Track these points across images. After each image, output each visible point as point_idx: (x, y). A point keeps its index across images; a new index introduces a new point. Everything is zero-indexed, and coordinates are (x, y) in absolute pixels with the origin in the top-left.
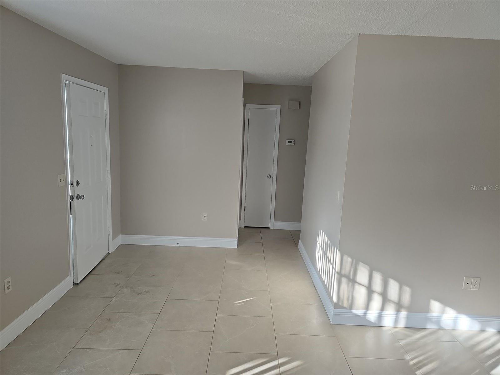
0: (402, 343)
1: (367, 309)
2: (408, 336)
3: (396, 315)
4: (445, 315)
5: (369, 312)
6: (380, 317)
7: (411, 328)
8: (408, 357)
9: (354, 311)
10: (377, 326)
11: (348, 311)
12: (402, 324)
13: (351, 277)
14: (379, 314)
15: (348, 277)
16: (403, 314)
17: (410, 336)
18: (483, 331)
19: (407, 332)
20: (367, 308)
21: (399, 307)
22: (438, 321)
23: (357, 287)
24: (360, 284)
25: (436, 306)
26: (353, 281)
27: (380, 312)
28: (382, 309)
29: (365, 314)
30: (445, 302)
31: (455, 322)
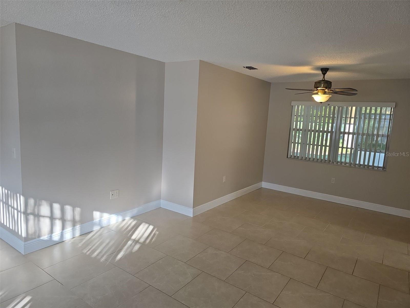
0: (80, 245)
1: (51, 233)
2: (82, 240)
3: (73, 229)
4: (103, 218)
5: (53, 234)
6: (62, 235)
7: (83, 234)
8: (85, 251)
9: (42, 238)
10: (61, 242)
11: (37, 239)
12: (78, 234)
13: (36, 213)
14: (61, 233)
15: (33, 214)
16: (78, 227)
17: (84, 239)
18: (124, 220)
19: (81, 238)
20: (51, 231)
21: (74, 223)
22: (100, 223)
23: (42, 219)
24: (44, 217)
25: (97, 215)
26: (38, 216)
27: (62, 232)
28: (63, 228)
29: (51, 237)
30: (102, 211)
31: (109, 220)
